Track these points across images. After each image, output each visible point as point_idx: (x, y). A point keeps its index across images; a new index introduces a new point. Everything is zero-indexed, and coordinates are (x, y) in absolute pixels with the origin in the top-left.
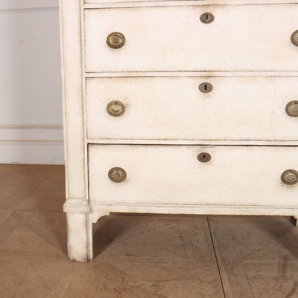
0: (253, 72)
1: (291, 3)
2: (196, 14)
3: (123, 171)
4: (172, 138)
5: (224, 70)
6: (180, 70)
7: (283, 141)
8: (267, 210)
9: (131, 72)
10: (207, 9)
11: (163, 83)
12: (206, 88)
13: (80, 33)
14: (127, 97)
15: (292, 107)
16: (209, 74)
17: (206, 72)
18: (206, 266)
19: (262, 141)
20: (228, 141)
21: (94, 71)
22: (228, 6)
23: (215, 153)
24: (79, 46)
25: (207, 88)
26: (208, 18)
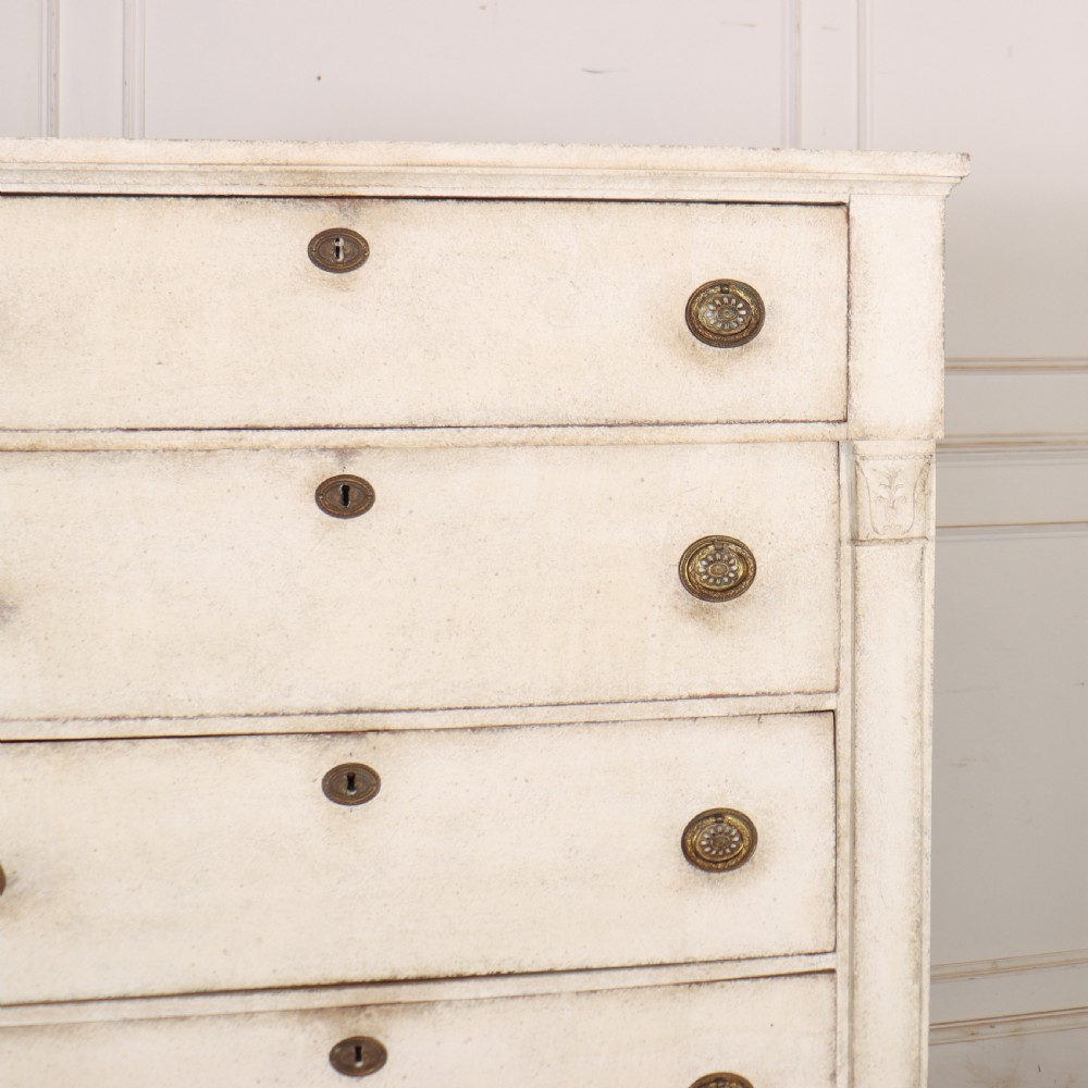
1: (678, 985)
2: (315, 1041)
10: (357, 1021)
22: (439, 1008)
26: (364, 1056)
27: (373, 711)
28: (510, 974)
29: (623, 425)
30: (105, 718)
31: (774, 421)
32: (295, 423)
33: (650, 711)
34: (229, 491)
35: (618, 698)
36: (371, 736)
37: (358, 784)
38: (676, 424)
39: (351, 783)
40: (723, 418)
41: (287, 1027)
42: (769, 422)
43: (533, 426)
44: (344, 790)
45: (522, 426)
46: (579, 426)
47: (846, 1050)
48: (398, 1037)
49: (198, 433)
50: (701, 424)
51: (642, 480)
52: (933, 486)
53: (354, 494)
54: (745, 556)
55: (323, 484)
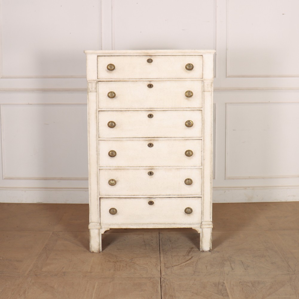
1: (184, 140)
2: (146, 143)
3: (116, 210)
5: (158, 166)
6: (139, 166)
7: (184, 195)
8: (180, 225)
9: (119, 167)
10: (151, 141)
11: (132, 172)
12: (151, 174)
13: (97, 150)
14: (117, 178)
15: (187, 181)
16: (152, 168)
18: (154, 252)
19: (175, 196)
21: (102, 166)
23: (155, 201)
24: (96, 156)
26: (151, 145)
27: (153, 108)
29: (179, 79)
32: (146, 78)
33: (182, 109)
34: (139, 85)
35: (178, 108)
36: (153, 111)
38: (184, 79)
39: (150, 116)
40: (189, 78)
41: (143, 142)
47: (203, 149)
48: (155, 143)
49: (136, 79)
50: (187, 78)
51: (181, 85)
52: (213, 85)
53: (151, 86)
54: (192, 93)
55: (148, 85)
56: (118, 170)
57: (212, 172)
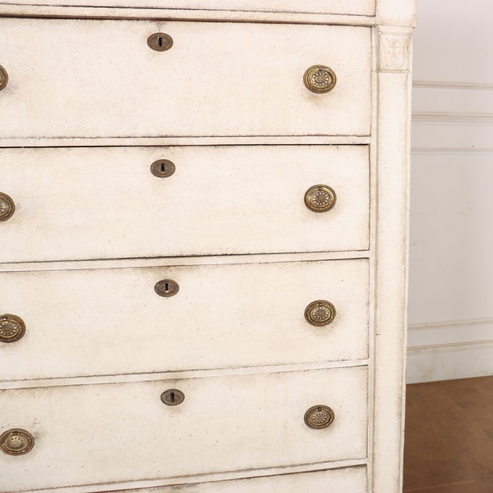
0: (248, 368)
1: (302, 261)
2: (148, 281)
4: (123, 480)
5: (201, 368)
6: (126, 373)
7: (305, 466)
9: (40, 379)
10: (166, 273)
11: (98, 395)
12: (173, 398)
14: (37, 421)
15: (315, 415)
16: (176, 375)
17: (172, 373)
19: (272, 469)
20: (217, 475)
22: (201, 268)
25: (175, 397)
26: (169, 288)
27: (172, 137)
28: (231, 255)
29: (280, 12)
30: (57, 138)
31: (345, 14)
32: (138, 5)
33: (291, 140)
34: (109, 38)
35: (277, 134)
36: (171, 148)
37: (166, 168)
38: (303, 13)
39: (163, 168)
40: (323, 11)
41: (136, 275)
42: (342, 15)
43: (241, 11)
44: (160, 171)
45: (237, 11)
46: (261, 11)
47: (374, 293)
48: (182, 279)
49: (95, 8)
50: (313, 13)
51: (288, 40)
52: (411, 48)
53: (164, 41)
54: (331, 75)
55: (150, 37)
56: (36, 392)
57: (404, 376)
